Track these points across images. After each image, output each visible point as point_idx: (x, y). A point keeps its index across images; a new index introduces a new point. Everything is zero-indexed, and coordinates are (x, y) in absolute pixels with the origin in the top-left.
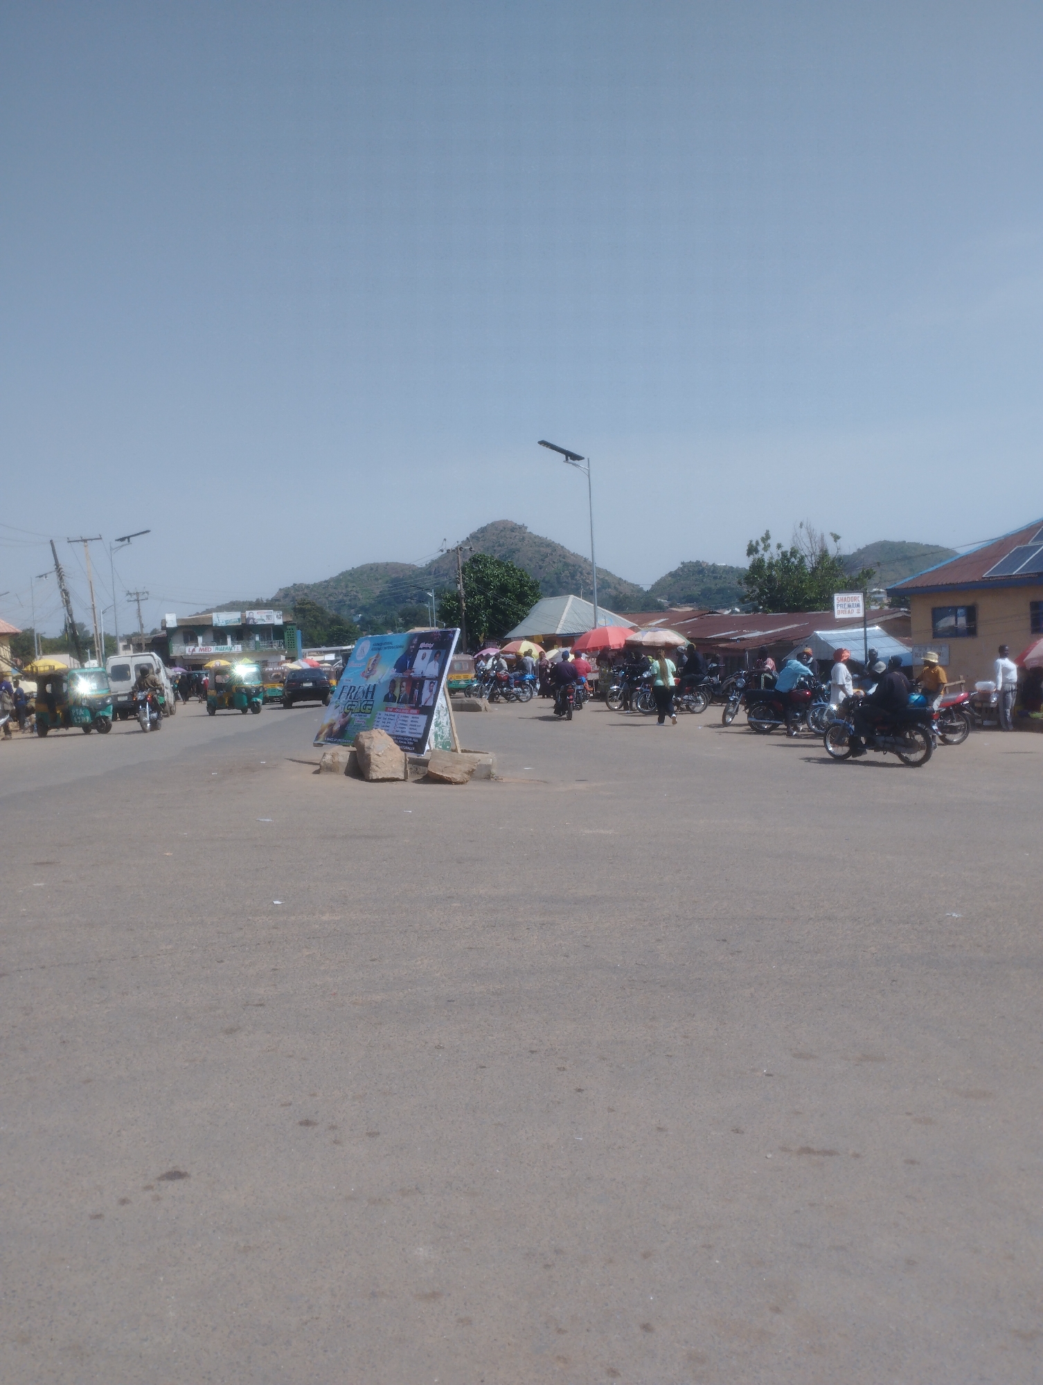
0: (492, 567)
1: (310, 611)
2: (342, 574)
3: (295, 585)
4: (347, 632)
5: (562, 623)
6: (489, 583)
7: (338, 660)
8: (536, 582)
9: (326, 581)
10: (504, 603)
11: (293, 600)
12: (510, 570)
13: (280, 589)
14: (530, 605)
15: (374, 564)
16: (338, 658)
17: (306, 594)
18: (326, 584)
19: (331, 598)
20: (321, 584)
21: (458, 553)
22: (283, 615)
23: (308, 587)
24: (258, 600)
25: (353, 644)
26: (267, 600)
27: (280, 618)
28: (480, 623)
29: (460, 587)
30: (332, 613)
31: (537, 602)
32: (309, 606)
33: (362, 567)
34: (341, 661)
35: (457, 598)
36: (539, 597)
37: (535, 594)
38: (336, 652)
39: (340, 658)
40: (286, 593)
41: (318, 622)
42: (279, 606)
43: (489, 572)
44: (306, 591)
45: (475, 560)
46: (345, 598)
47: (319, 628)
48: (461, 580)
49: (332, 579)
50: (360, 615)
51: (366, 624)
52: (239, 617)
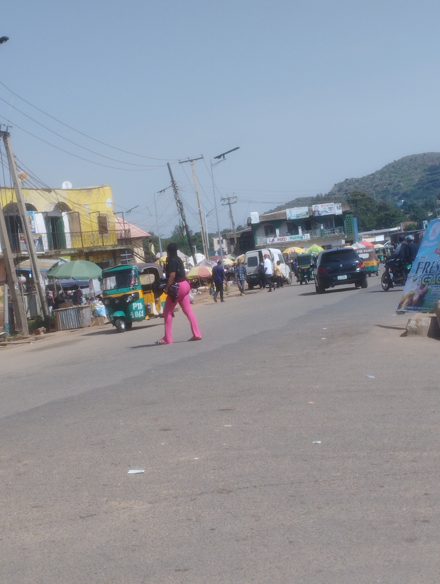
1: (361, 201)
2: (386, 167)
3: (347, 180)
4: (393, 216)
13: (334, 185)
15: (413, 156)
17: (356, 187)
18: (373, 176)
19: (378, 188)
20: (368, 177)
23: (357, 180)
24: (319, 195)
25: (400, 225)
26: (325, 195)
30: (378, 201)
32: (360, 197)
33: (403, 159)
34: (389, 242)
38: (385, 234)
39: (389, 238)
40: (339, 187)
41: (368, 210)
42: (335, 199)
44: (356, 184)
46: (389, 187)
47: (369, 215)
50: (403, 201)
51: (409, 208)
52: (307, 211)
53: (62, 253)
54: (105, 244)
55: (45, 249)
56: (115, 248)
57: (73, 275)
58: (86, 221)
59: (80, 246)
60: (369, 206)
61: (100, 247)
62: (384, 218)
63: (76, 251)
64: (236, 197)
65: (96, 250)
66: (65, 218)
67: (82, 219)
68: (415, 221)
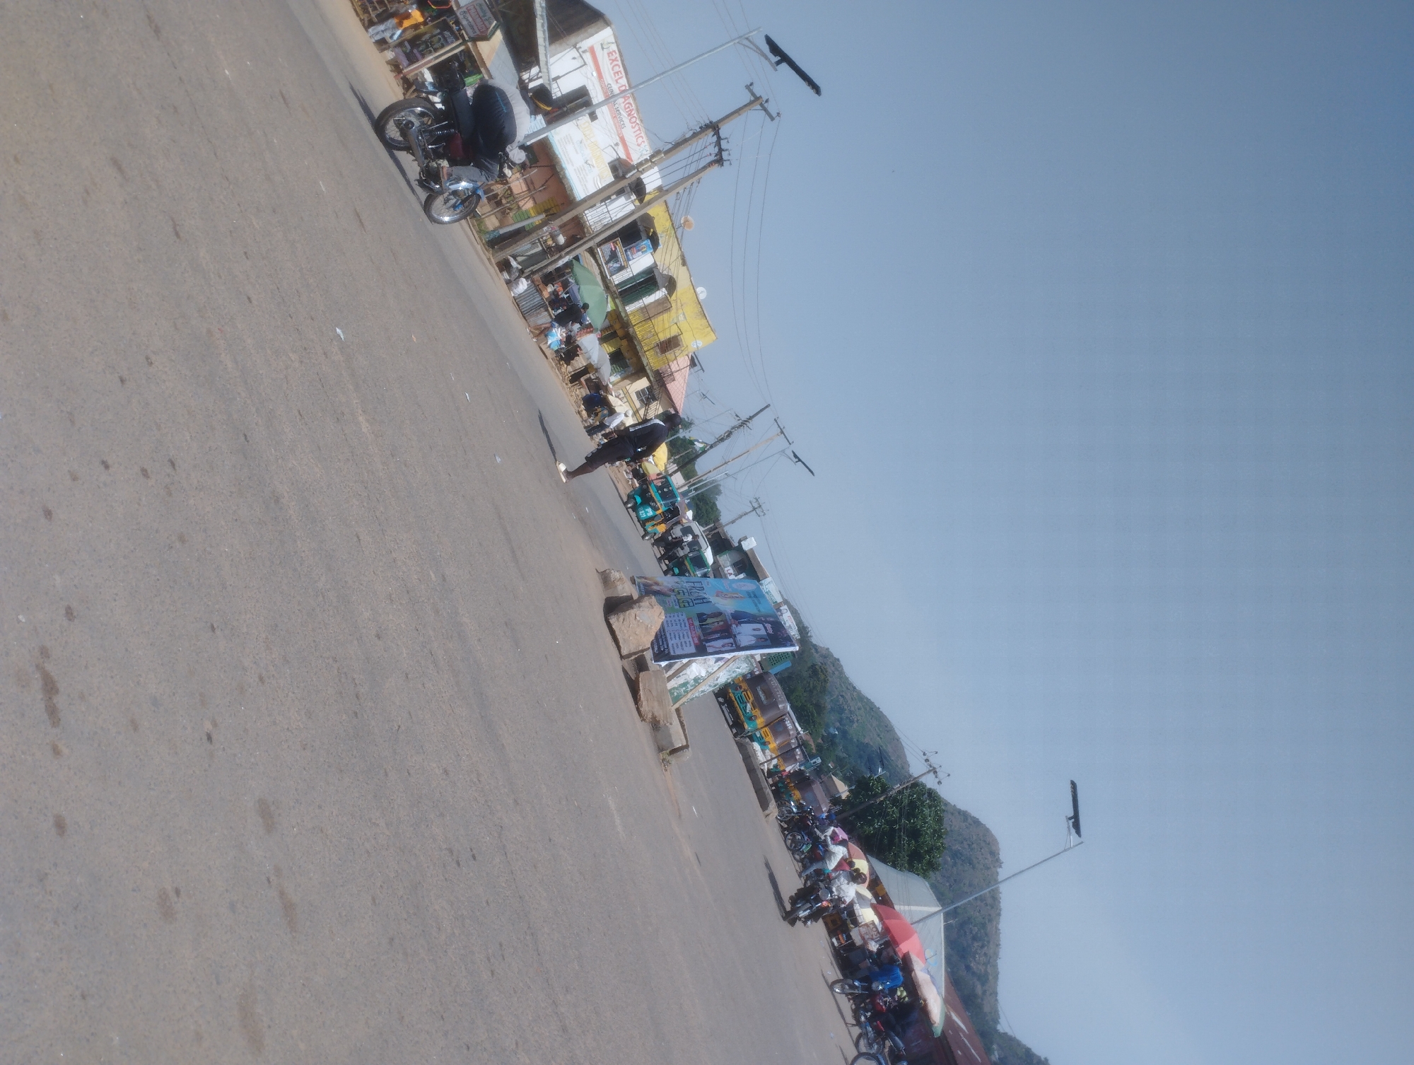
0: (933, 814)
2: (869, 700)
4: (813, 723)
5: (907, 908)
6: (915, 816)
8: (939, 865)
9: (854, 687)
10: (900, 837)
12: (938, 834)
14: (911, 869)
19: (840, 699)
21: (930, 772)
28: (871, 823)
29: (898, 787)
30: (827, 703)
31: (918, 875)
32: (822, 678)
35: (884, 790)
36: (925, 876)
37: (925, 871)
41: (811, 692)
43: (927, 811)
45: (931, 793)
48: (905, 786)
50: (837, 732)
51: (831, 740)
52: (778, 602)
53: (617, 301)
54: (647, 353)
55: (614, 277)
56: (647, 368)
57: (582, 287)
58: (666, 322)
59: (633, 322)
60: (815, 692)
61: (642, 348)
62: (807, 713)
63: (625, 319)
64: (765, 514)
65: (636, 343)
66: (659, 294)
67: (665, 316)
68: (817, 750)
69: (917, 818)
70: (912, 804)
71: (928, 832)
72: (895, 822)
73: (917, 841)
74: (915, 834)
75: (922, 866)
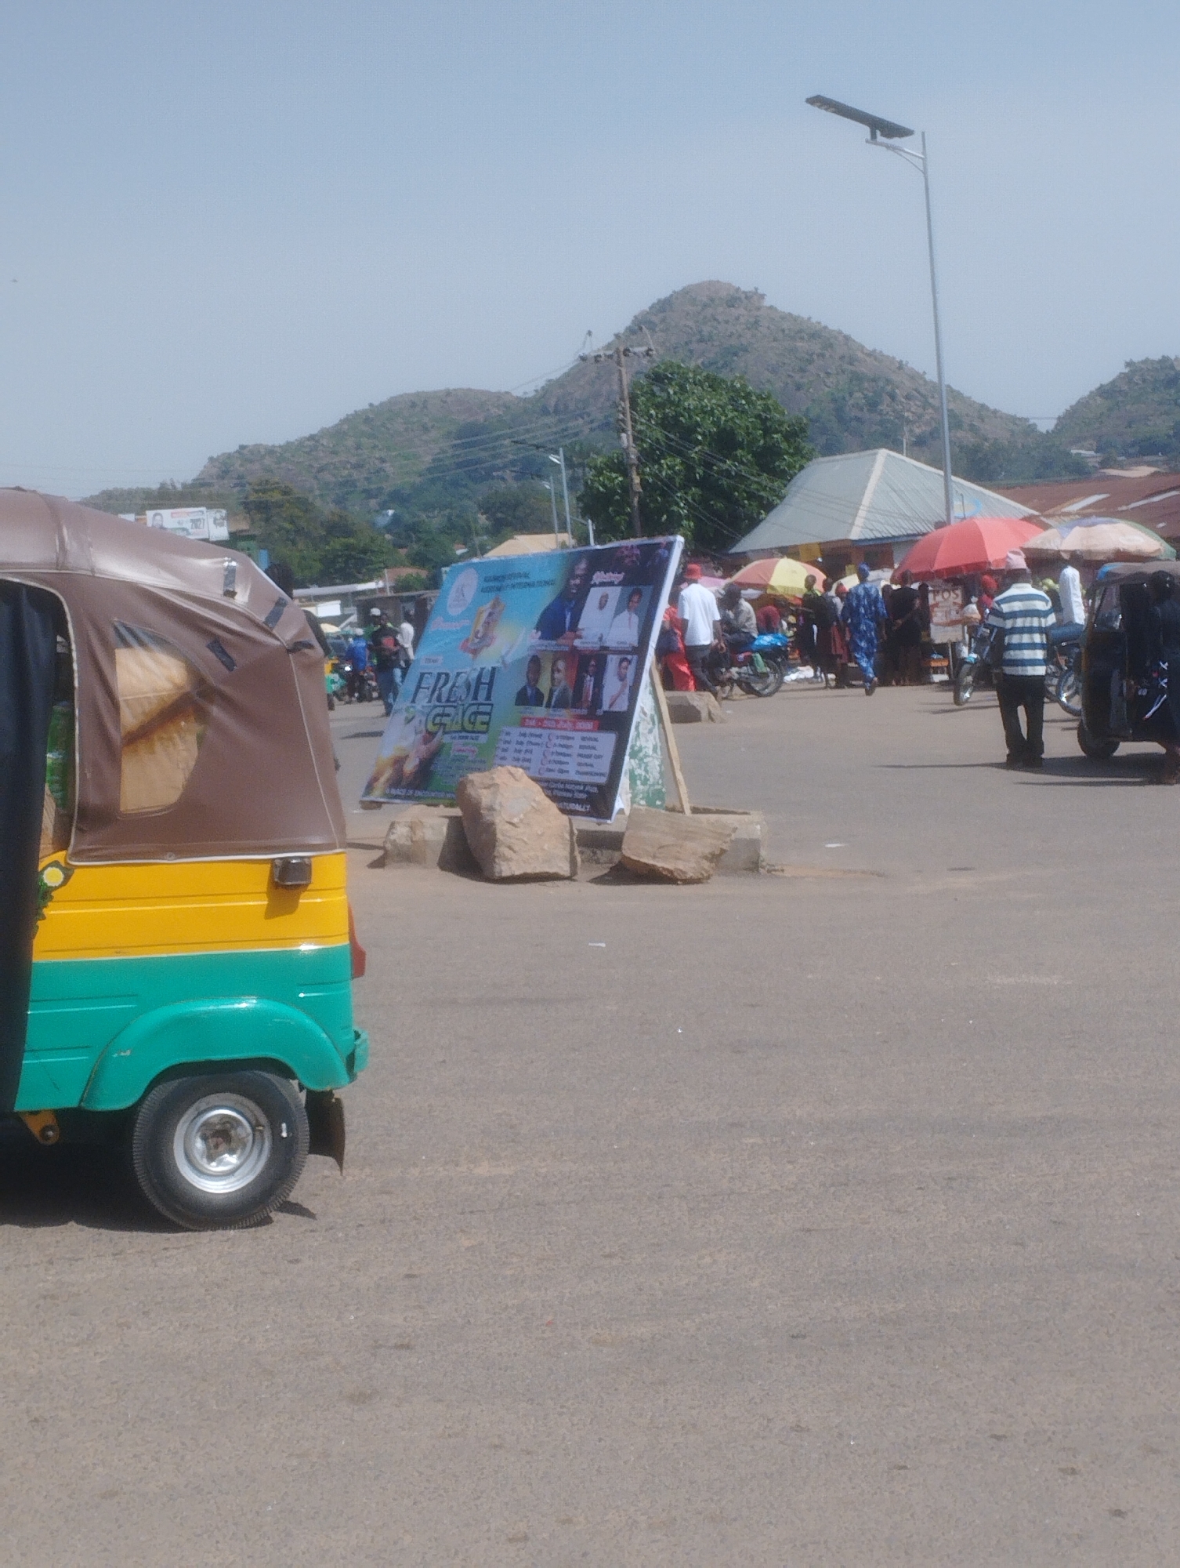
0: (698, 390)
1: (281, 506)
2: (347, 420)
3: (242, 447)
4: (365, 551)
5: (862, 513)
6: (693, 429)
7: (349, 616)
8: (799, 421)
9: (312, 438)
10: (727, 474)
11: (241, 479)
12: (738, 396)
13: (211, 459)
15: (418, 394)
16: (348, 611)
17: (268, 470)
18: (310, 443)
19: (327, 477)
20: (301, 443)
21: (619, 363)
22: (228, 518)
23: (271, 451)
24: (163, 485)
25: (381, 577)
26: (184, 485)
27: (222, 525)
29: (626, 439)
30: (327, 508)
31: (802, 468)
32: (277, 497)
33: (393, 401)
34: (354, 618)
35: (622, 468)
36: (809, 458)
37: (797, 450)
38: (344, 598)
39: (353, 610)
40: (223, 467)
41: (299, 531)
42: (210, 497)
43: (691, 402)
44: (267, 461)
45: (658, 379)
46: (356, 475)
47: (301, 546)
48: (629, 424)
49: (325, 432)
50: (390, 512)
51: (405, 531)
62: (341, 556)
68: (423, 566)
69: (698, 425)
70: (665, 423)
71: (730, 415)
72: (689, 468)
73: (741, 446)
74: (725, 442)
75: (787, 453)
